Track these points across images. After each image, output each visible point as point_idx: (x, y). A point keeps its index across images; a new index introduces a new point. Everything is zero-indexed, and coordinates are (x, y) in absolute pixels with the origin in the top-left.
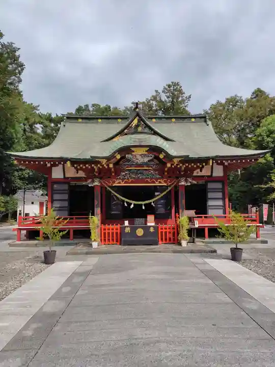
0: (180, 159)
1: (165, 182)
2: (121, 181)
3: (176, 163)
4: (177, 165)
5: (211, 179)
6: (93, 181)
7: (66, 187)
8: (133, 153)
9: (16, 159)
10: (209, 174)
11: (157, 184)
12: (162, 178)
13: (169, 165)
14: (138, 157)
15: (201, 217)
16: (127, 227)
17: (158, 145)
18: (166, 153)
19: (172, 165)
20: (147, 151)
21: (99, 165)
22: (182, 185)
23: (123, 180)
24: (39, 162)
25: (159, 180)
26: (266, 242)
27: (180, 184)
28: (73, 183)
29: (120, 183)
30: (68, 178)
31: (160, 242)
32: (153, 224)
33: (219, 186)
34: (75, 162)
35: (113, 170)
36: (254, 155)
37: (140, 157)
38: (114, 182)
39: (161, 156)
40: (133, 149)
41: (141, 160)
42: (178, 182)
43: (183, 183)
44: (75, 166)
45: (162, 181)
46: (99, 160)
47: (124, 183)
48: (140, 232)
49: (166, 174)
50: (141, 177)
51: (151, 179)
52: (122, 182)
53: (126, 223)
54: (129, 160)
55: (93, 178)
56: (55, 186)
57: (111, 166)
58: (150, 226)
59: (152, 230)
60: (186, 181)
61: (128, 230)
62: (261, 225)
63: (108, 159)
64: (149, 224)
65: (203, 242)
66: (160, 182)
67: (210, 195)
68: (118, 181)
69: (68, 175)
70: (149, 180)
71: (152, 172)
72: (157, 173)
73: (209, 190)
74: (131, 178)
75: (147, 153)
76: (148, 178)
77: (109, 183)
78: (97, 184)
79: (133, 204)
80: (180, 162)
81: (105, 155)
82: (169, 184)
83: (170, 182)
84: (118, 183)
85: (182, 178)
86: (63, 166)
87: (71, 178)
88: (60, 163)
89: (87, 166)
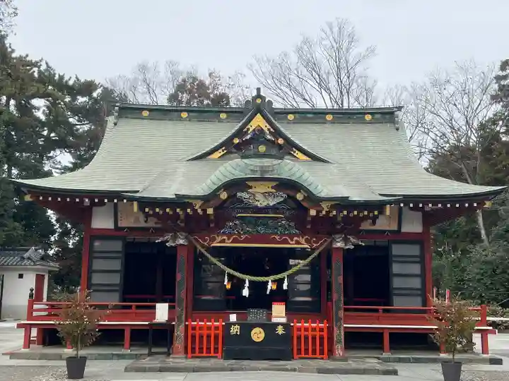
0: (333, 203)
1: (307, 241)
2: (226, 238)
3: (326, 209)
4: (328, 212)
5: (399, 237)
6: (175, 238)
7: (118, 246)
8: (250, 190)
9: (29, 192)
10: (395, 227)
11: (292, 245)
12: (303, 234)
13: (313, 212)
14: (259, 197)
15: (377, 311)
16: (234, 324)
17: (293, 178)
18: (307, 191)
19: (318, 212)
20: (272, 188)
21: (189, 210)
22: (338, 249)
23: (229, 236)
24: (73, 198)
25: (295, 238)
26: (499, 362)
27: (334, 246)
28: (130, 238)
29: (223, 241)
30: (124, 228)
31: (296, 356)
32: (284, 320)
33: (414, 250)
34: (147, 204)
35: (212, 218)
36: (476, 195)
37: (261, 197)
38: (213, 240)
39: (299, 197)
40: (250, 184)
41: (262, 202)
42: (331, 243)
43: (339, 245)
44: (147, 210)
45: (303, 241)
46: (190, 201)
47: (232, 242)
48: (258, 335)
49: (309, 226)
50: (261, 230)
51: (282, 235)
52: (229, 239)
53: (233, 318)
54: (241, 201)
55: (175, 231)
56: (97, 244)
57: (210, 211)
58: (278, 324)
59: (280, 330)
60: (346, 240)
61: (235, 330)
62: (491, 328)
63: (206, 199)
64: (274, 320)
65: (378, 358)
66: (298, 243)
67: (396, 268)
68: (219, 239)
69: (123, 223)
70: (277, 237)
71: (283, 222)
72: (292, 224)
73: (394, 259)
74: (245, 233)
75: (274, 191)
76: (276, 234)
77: (205, 241)
78: (181, 242)
79: (247, 282)
80: (333, 207)
81: (201, 193)
82: (315, 245)
83: (315, 242)
84: (220, 242)
85: (337, 236)
86: (116, 205)
87: (128, 228)
88: (111, 200)
89: (168, 210)
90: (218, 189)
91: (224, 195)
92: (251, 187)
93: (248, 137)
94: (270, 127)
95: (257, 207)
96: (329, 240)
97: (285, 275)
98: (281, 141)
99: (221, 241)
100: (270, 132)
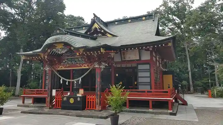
3: (82, 52)
5: (140, 62)
8: (56, 48)
10: (138, 58)
11: (83, 67)
12: (86, 63)
16: (65, 97)
23: (63, 66)
26: (174, 114)
27: (95, 67)
33: (147, 67)
37: (60, 50)
38: (59, 67)
40: (56, 45)
45: (86, 65)
47: (65, 68)
48: (72, 101)
50: (73, 62)
51: (80, 64)
57: (46, 57)
58: (78, 97)
59: (79, 99)
61: (65, 99)
66: (85, 66)
67: (140, 74)
70: (78, 65)
72: (83, 60)
73: (139, 71)
74: (68, 64)
75: (63, 47)
77: (56, 68)
79: (67, 81)
83: (90, 66)
93: (92, 31)
97: (81, 78)
98: (102, 31)
99: (61, 68)
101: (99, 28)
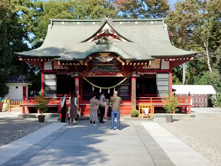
0: (130, 60)
1: (123, 74)
2: (93, 73)
3: (128, 62)
4: (129, 64)
5: (160, 71)
6: (74, 74)
7: (54, 77)
9: (21, 57)
11: (118, 76)
12: (121, 71)
13: (123, 64)
14: (103, 58)
15: (150, 99)
17: (115, 52)
18: (121, 56)
19: (125, 64)
20: (108, 55)
21: (78, 64)
22: (134, 77)
24: (37, 59)
25: (118, 73)
26: (194, 116)
27: (132, 76)
28: (58, 74)
29: (92, 75)
30: (56, 70)
34: (63, 62)
35: (87, 66)
37: (105, 58)
38: (88, 74)
39: (118, 59)
41: (104, 60)
43: (134, 75)
44: (63, 64)
45: (121, 74)
46: (78, 61)
47: (95, 75)
49: (123, 69)
50: (106, 70)
51: (113, 72)
54: (97, 60)
55: (74, 71)
56: (46, 76)
57: (86, 64)
60: (137, 74)
63: (84, 60)
67: (159, 83)
68: (90, 74)
69: (56, 68)
70: (112, 73)
71: (114, 67)
72: (117, 68)
73: (158, 80)
74: (100, 72)
76: (111, 71)
77: (85, 75)
78: (76, 75)
79: (101, 89)
80: (131, 62)
81: (82, 58)
82: (126, 76)
83: (126, 74)
84: (91, 75)
85: (133, 72)
86: (53, 61)
87: (58, 69)
88: (50, 59)
89: (71, 64)
90: (89, 56)
91: (91, 58)
92: (100, 55)
93: (103, 33)
94: (111, 29)
95: (103, 62)
96: (130, 74)
97: (115, 86)
98: (115, 34)
100: (111, 31)
101: (111, 30)
